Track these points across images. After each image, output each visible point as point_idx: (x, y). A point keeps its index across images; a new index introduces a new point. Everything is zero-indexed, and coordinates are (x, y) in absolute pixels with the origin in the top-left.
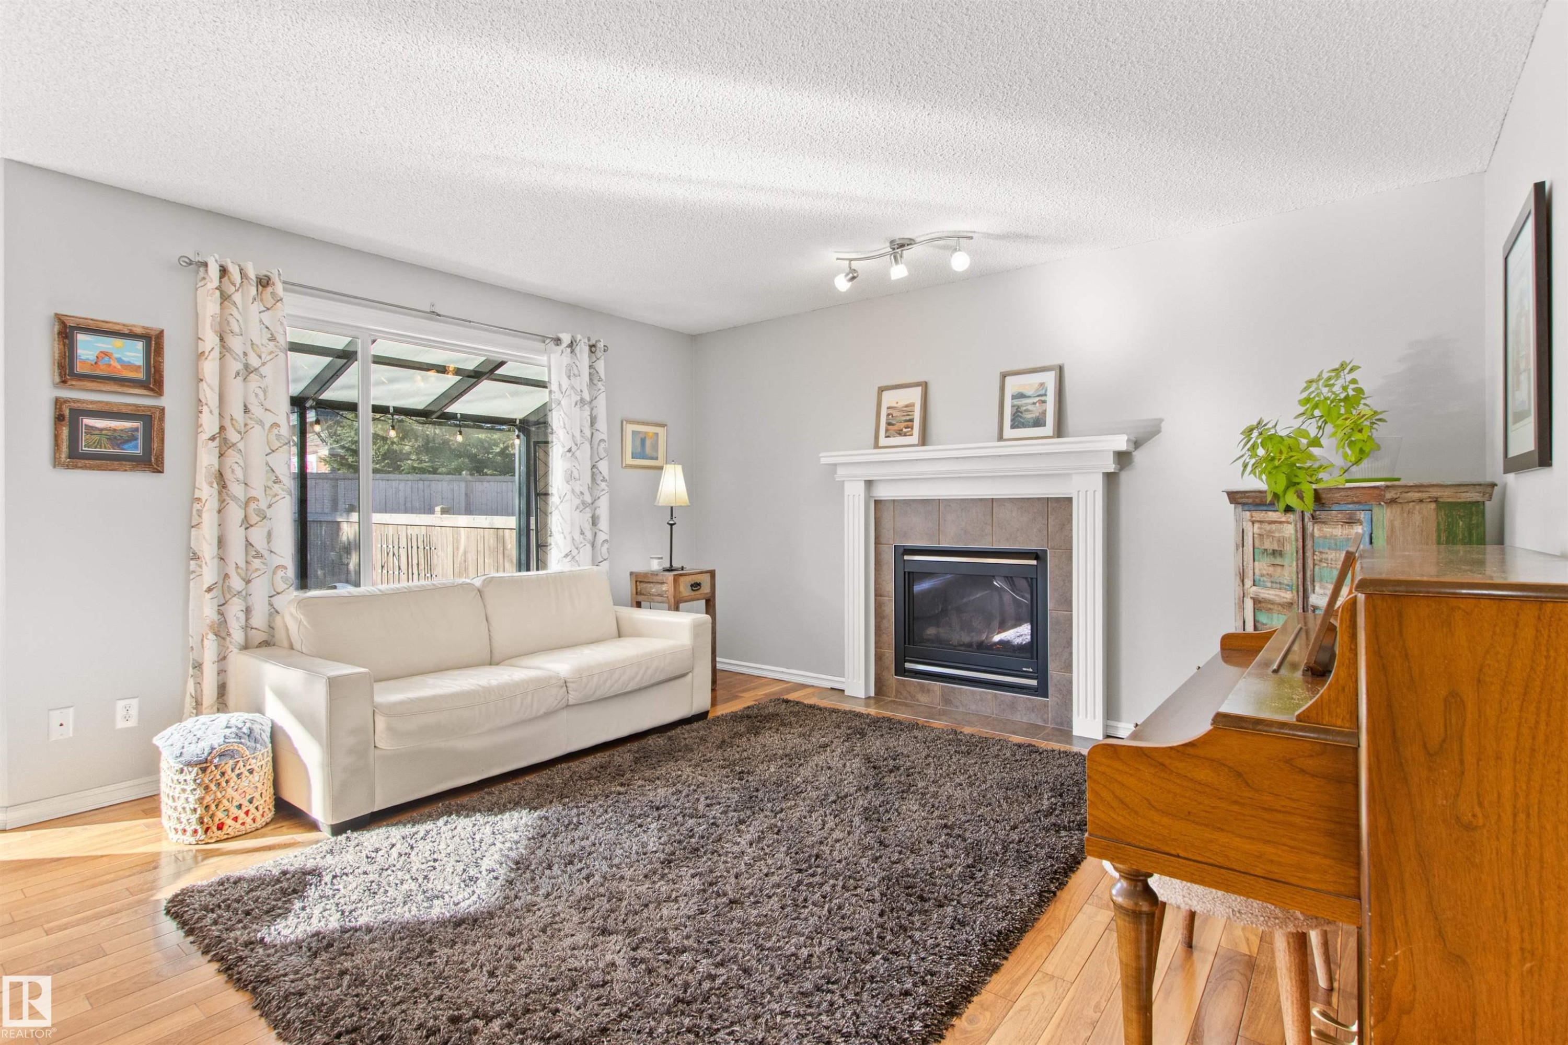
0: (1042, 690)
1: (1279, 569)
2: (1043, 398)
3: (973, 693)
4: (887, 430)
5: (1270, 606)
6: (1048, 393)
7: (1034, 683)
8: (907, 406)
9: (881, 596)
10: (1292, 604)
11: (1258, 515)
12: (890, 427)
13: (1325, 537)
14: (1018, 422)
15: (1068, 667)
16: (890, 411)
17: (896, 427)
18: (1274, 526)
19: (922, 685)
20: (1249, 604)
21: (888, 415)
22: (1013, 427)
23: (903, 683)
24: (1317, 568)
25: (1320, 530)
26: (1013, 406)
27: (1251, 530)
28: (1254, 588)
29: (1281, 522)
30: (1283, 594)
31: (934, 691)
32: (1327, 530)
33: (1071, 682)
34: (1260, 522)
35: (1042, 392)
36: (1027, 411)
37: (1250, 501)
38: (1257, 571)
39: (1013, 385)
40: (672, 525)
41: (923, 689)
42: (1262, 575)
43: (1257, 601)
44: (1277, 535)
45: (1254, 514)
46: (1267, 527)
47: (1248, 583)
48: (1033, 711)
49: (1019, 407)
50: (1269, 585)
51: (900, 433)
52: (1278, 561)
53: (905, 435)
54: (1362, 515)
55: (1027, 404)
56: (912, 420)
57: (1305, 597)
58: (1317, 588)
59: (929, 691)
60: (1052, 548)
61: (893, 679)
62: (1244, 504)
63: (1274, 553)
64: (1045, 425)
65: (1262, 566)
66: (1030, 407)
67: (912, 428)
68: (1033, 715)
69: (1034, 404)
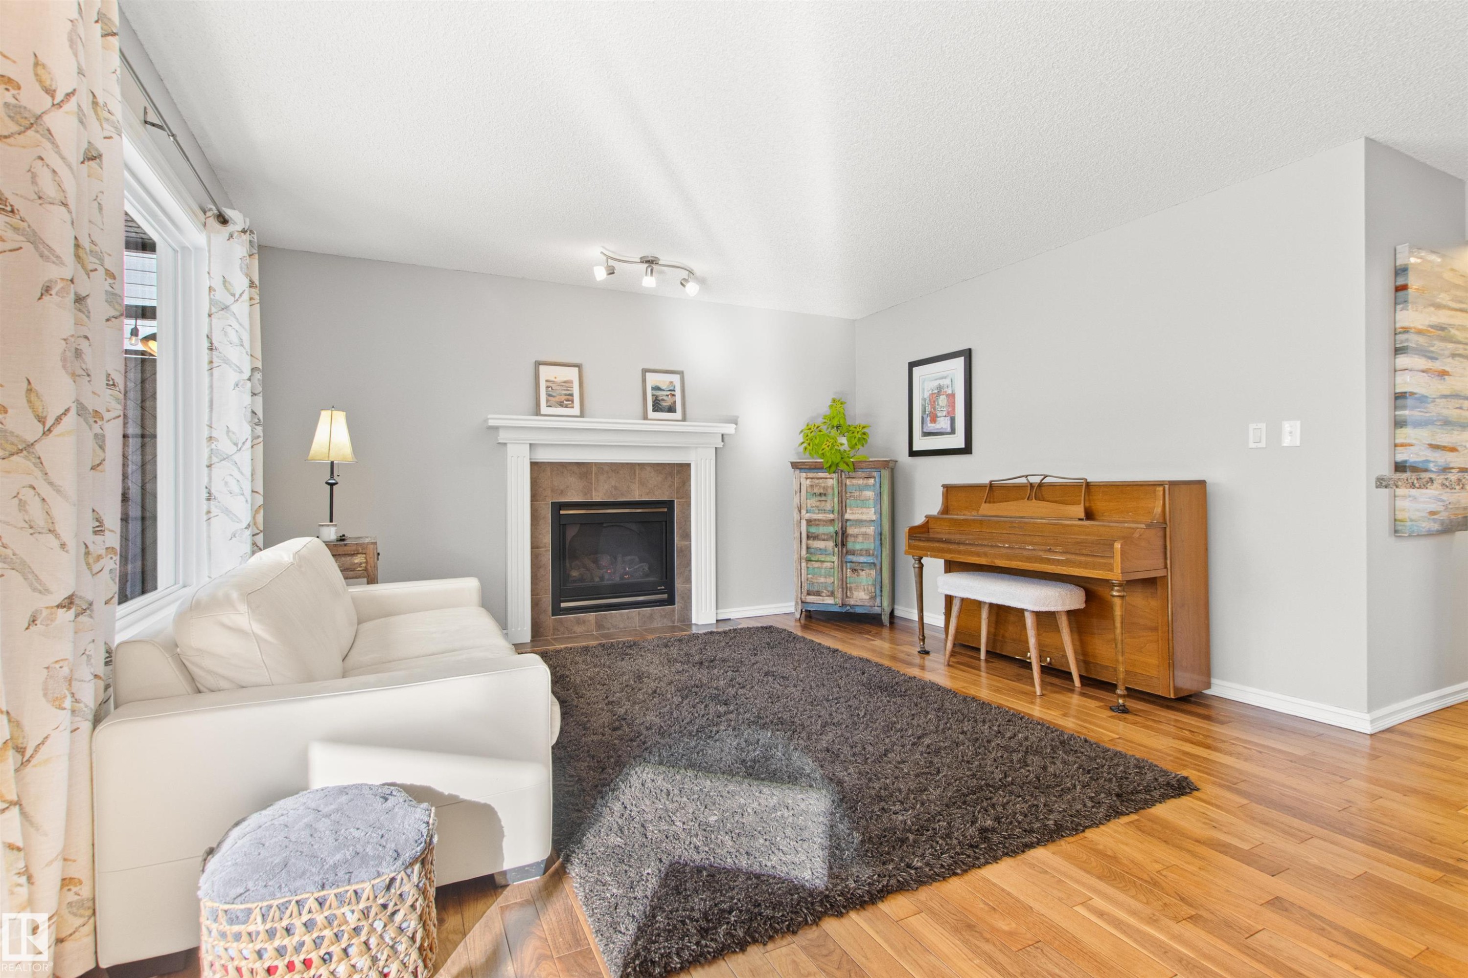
0: (671, 601)
1: (823, 503)
2: (673, 393)
3: (621, 615)
4: (547, 401)
5: (817, 523)
6: (676, 389)
7: (665, 596)
8: (565, 382)
9: (538, 548)
10: (833, 520)
11: (811, 475)
12: (550, 398)
13: (853, 485)
14: (657, 407)
15: (688, 580)
16: (549, 384)
17: (557, 399)
18: (821, 481)
19: (578, 619)
20: (804, 523)
21: (547, 387)
22: (654, 410)
23: (560, 621)
24: (848, 501)
25: (850, 482)
26: (653, 395)
27: (806, 483)
28: (808, 514)
29: (826, 478)
30: (828, 516)
31: (589, 621)
32: (855, 481)
33: (690, 591)
34: (812, 478)
35: (672, 388)
36: (663, 400)
37: (807, 467)
38: (809, 505)
39: (652, 379)
40: (332, 485)
41: (579, 622)
42: (812, 507)
43: (809, 522)
44: (823, 485)
45: (808, 474)
46: (817, 481)
47: (803, 512)
48: (665, 617)
49: (657, 397)
50: (817, 511)
51: (561, 404)
52: (823, 498)
53: (566, 406)
54: (875, 474)
55: (663, 395)
56: (572, 395)
57: (842, 516)
58: (848, 511)
59: (584, 622)
60: (677, 498)
61: (549, 620)
62: (800, 469)
63: (820, 494)
64: (675, 412)
65: (813, 502)
66: (665, 398)
67: (573, 402)
68: (665, 620)
69: (667, 395)
